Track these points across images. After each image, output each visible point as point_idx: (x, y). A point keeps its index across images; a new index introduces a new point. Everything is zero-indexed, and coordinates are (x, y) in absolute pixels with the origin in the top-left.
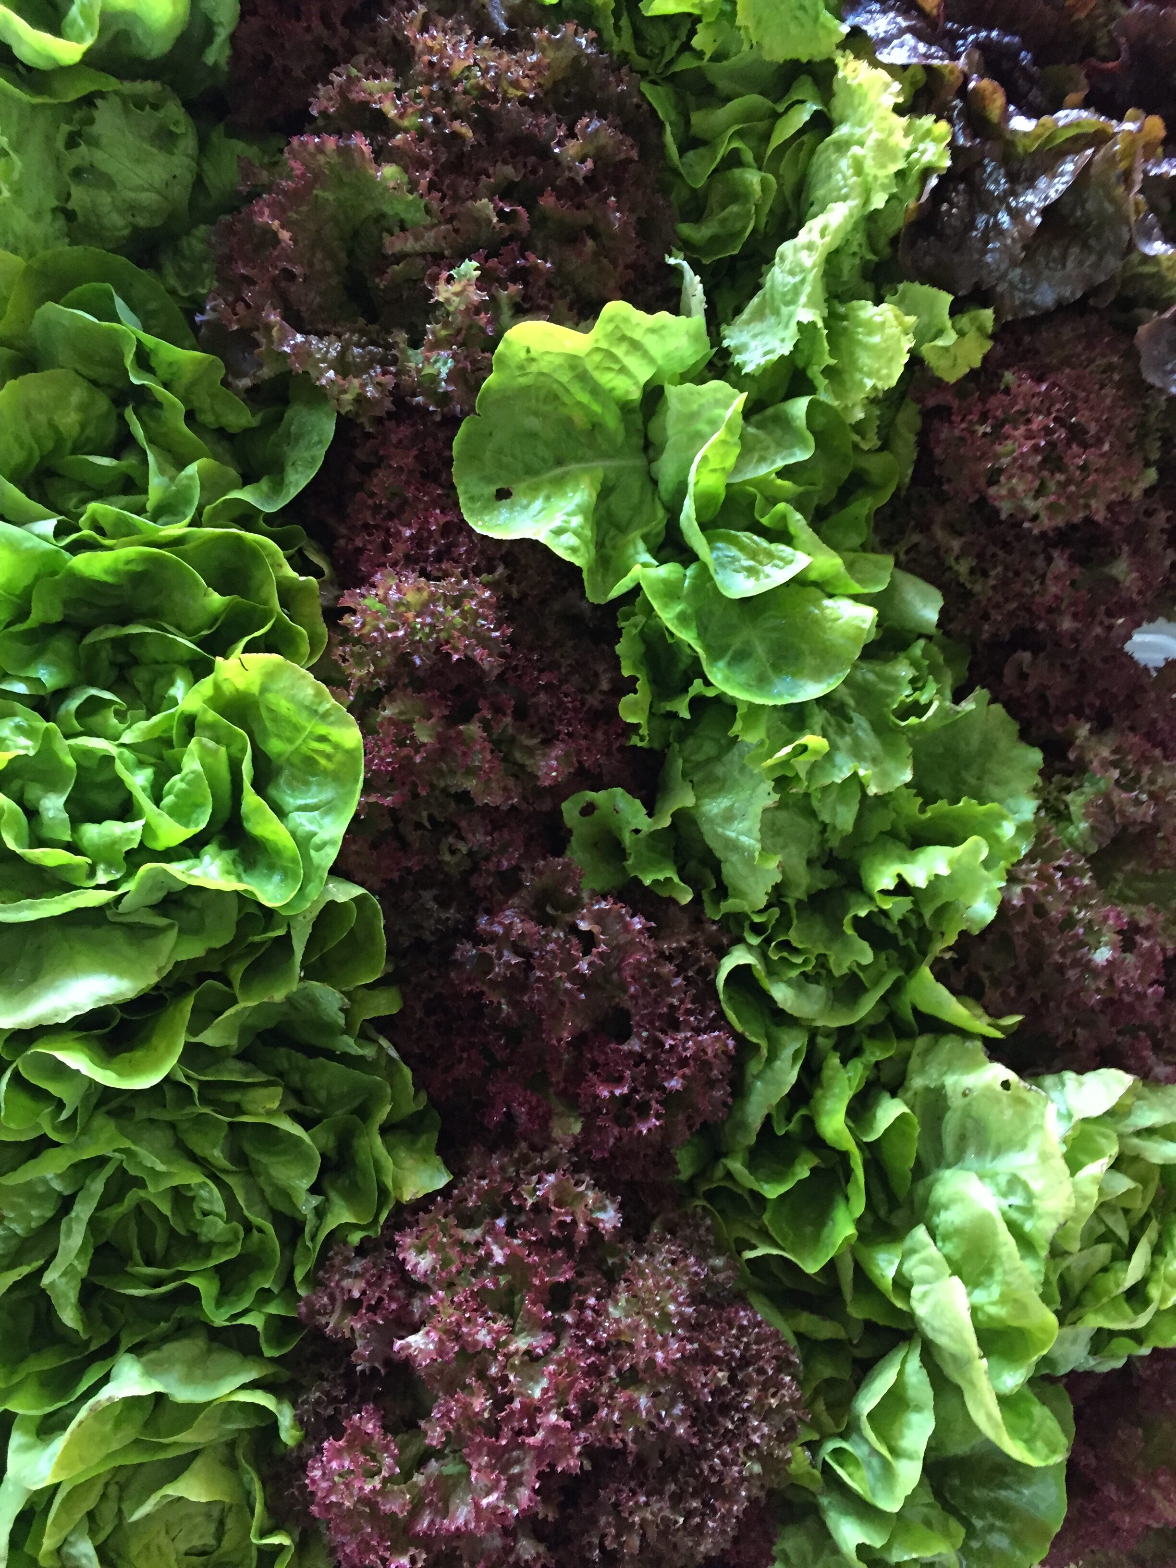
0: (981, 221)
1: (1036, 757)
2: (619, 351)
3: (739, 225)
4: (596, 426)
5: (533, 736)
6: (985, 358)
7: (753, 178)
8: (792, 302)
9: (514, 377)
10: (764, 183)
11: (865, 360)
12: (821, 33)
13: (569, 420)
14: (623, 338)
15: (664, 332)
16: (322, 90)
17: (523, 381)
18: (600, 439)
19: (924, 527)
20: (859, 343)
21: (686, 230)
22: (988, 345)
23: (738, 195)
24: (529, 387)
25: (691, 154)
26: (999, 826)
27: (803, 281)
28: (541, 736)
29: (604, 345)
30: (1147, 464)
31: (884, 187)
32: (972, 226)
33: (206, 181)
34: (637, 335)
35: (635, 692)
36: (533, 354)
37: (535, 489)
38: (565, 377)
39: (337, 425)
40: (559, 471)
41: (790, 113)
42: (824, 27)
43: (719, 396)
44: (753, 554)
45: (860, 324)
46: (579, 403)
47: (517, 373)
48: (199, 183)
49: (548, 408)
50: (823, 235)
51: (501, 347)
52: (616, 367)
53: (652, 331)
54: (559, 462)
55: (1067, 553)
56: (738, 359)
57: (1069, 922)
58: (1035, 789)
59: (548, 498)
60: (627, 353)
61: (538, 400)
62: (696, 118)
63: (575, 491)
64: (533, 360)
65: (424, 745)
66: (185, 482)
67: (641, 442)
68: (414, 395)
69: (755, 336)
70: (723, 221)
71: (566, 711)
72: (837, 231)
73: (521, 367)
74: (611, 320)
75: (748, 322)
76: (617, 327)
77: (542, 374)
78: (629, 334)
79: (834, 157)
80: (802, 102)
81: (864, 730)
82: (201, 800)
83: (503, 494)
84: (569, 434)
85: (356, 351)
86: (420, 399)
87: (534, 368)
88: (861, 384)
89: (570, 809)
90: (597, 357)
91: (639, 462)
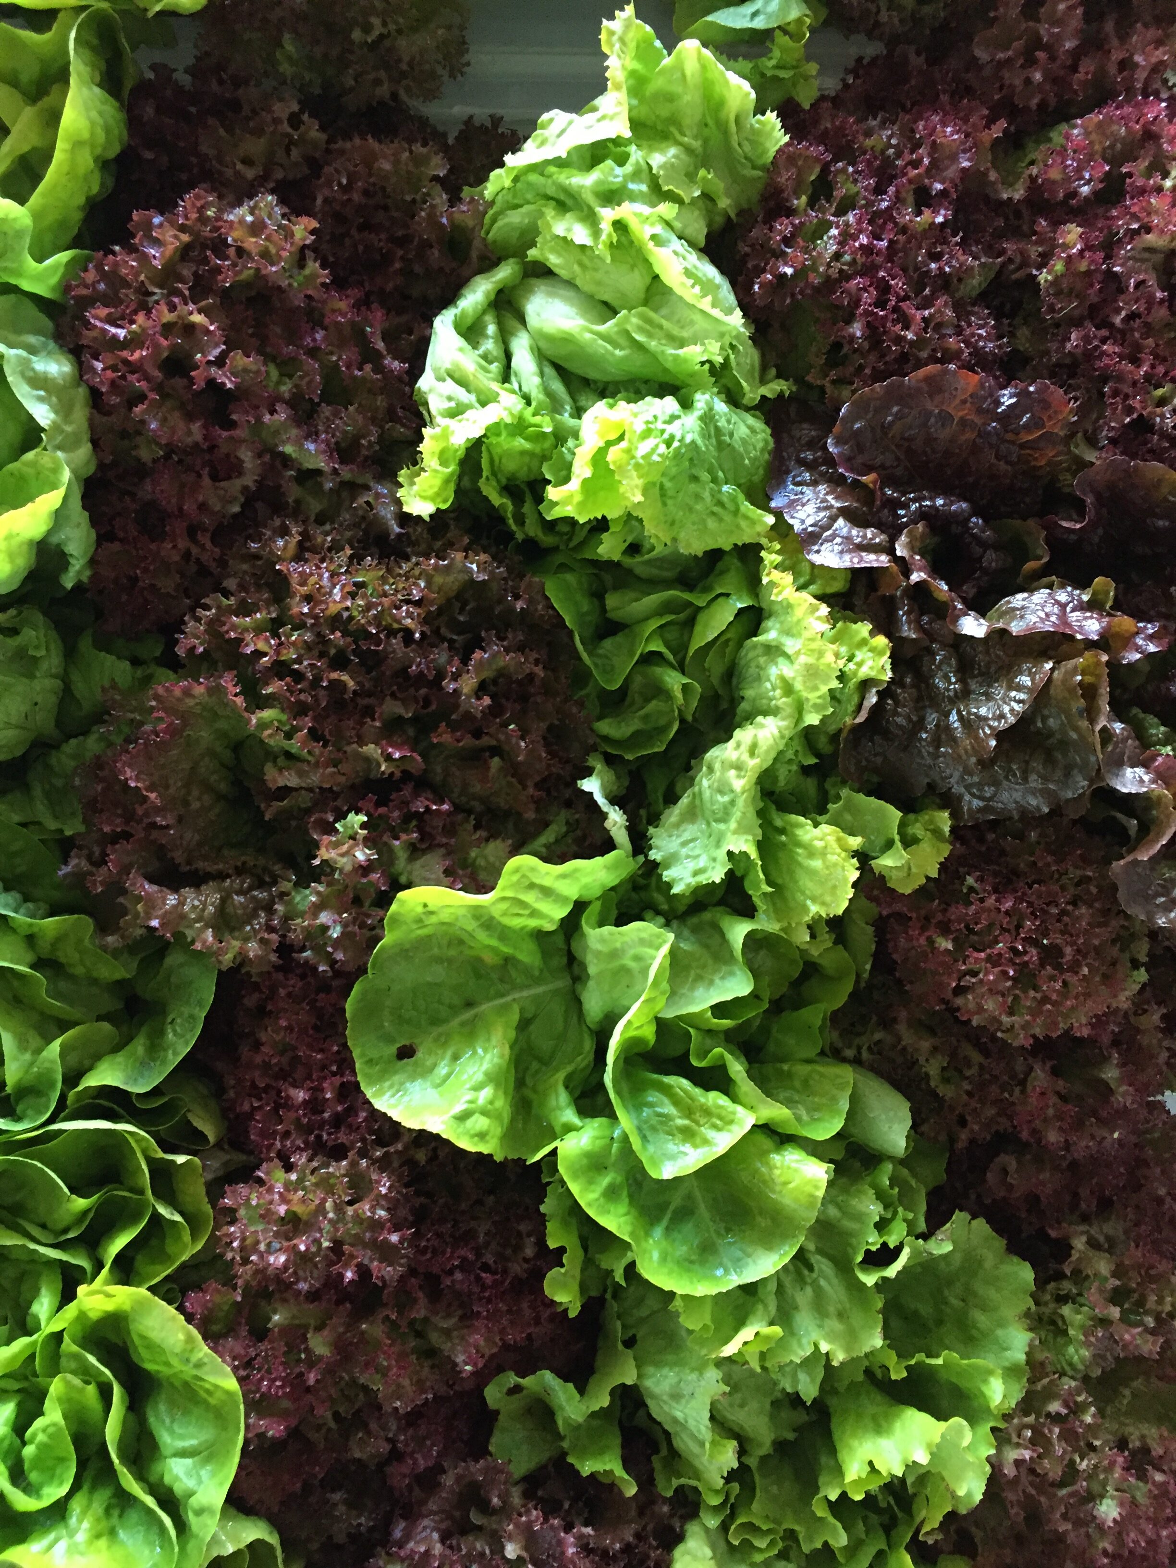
0: (932, 719)
1: (1026, 1273)
2: (530, 898)
3: (662, 722)
4: (508, 960)
5: (448, 1316)
6: (943, 867)
7: (674, 681)
8: (724, 820)
9: (412, 931)
10: (685, 688)
11: (807, 884)
12: (743, 524)
13: (479, 960)
14: (532, 886)
15: (577, 875)
16: (191, 625)
17: (420, 932)
18: (514, 974)
19: (888, 1023)
20: (800, 864)
21: (605, 727)
22: (946, 850)
23: (660, 691)
24: (429, 937)
25: (608, 644)
26: (985, 1381)
27: (733, 802)
28: (460, 1312)
29: (510, 894)
30: (1135, 964)
31: (817, 708)
32: (920, 725)
33: (75, 692)
34: (547, 882)
35: (562, 1265)
36: (431, 907)
37: (443, 1042)
38: (471, 925)
39: (218, 984)
40: (468, 1015)
41: (715, 606)
42: (746, 517)
43: (644, 935)
44: (688, 1111)
45: (799, 844)
46: (489, 946)
47: (415, 926)
48: (67, 693)
49: (452, 953)
50: (752, 752)
51: (394, 907)
52: (527, 912)
53: (564, 876)
54: (469, 1004)
55: (1049, 1064)
56: (667, 875)
57: (1071, 1473)
58: (1027, 1314)
59: (456, 1058)
60: (537, 899)
61: (440, 947)
62: (612, 601)
63: (485, 1051)
64: (432, 913)
65: (320, 1358)
66: (47, 1065)
67: (565, 960)
68: (303, 949)
69: (684, 844)
70: (646, 718)
71: (484, 1287)
72: (767, 752)
73: (419, 921)
74: (517, 870)
75: (677, 825)
76: (524, 876)
77: (443, 924)
78: (537, 881)
79: (762, 660)
80: (727, 595)
81: (826, 1278)
82: (62, 1454)
83: (406, 1053)
84: (478, 976)
85: (239, 899)
86: (307, 954)
87: (433, 919)
88: (806, 909)
89: (493, 1394)
90: (504, 906)
91: (562, 983)
